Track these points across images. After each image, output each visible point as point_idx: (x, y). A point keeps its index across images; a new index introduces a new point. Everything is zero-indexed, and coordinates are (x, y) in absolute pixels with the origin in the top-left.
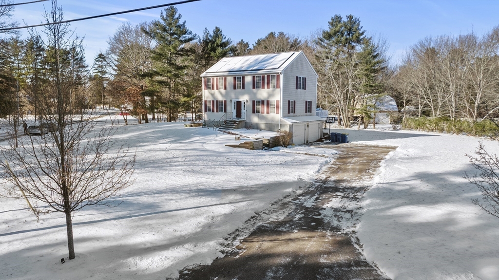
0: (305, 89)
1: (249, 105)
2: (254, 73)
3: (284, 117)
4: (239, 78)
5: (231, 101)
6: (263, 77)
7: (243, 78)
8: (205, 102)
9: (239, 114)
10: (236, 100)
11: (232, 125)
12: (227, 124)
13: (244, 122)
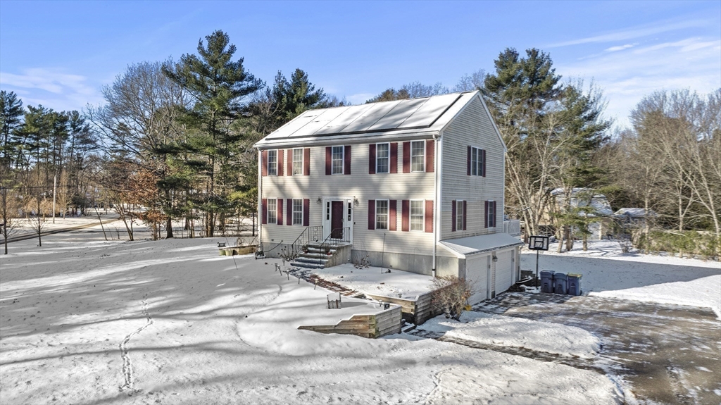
0: (484, 176)
1: (359, 211)
2: (373, 137)
3: (444, 239)
4: (338, 150)
5: (320, 200)
6: (394, 148)
7: (348, 149)
8: (264, 202)
9: (337, 231)
10: (332, 198)
11: (321, 258)
12: (308, 254)
13: (349, 250)
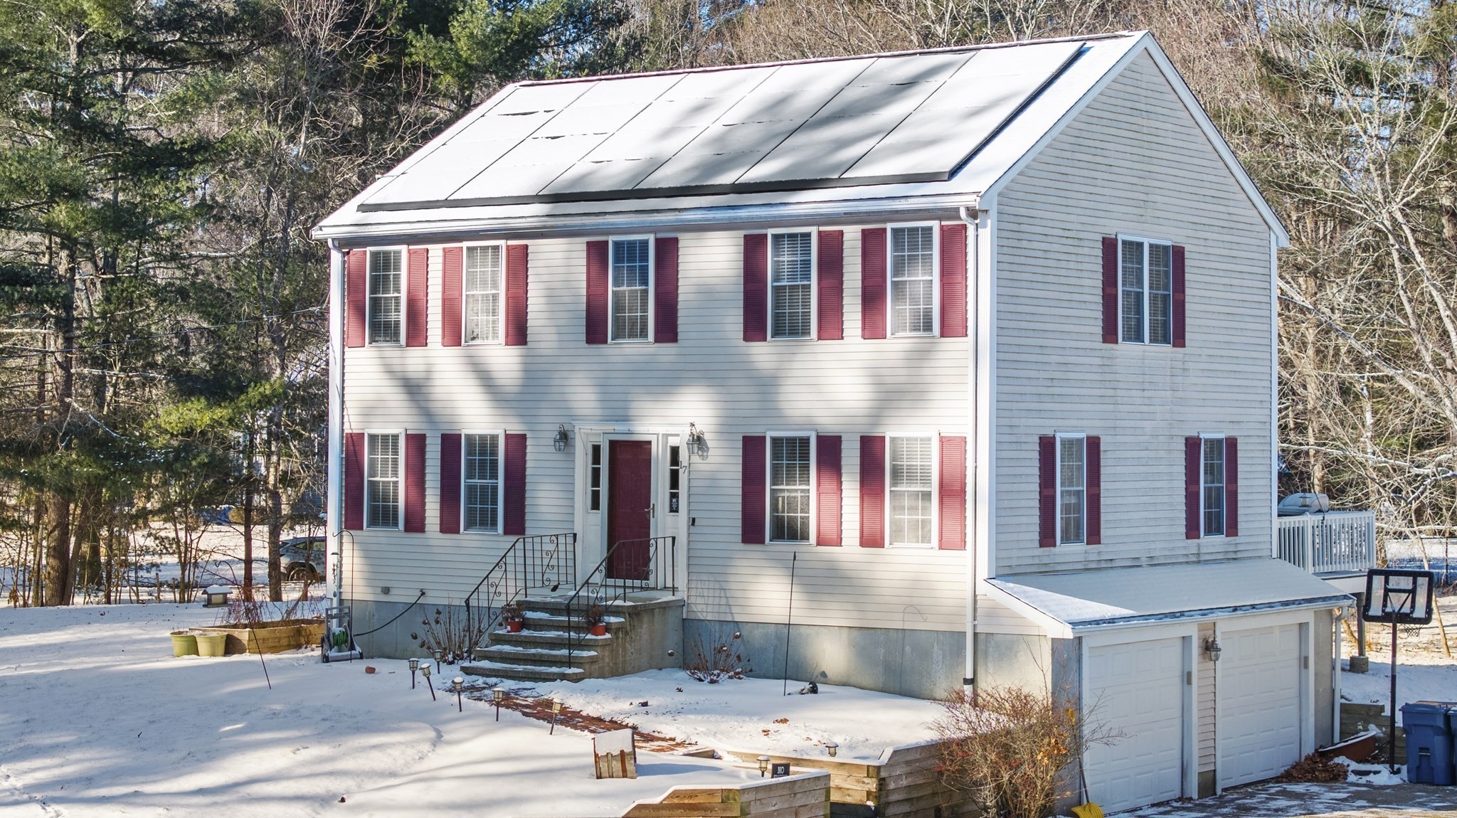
0: (1180, 341)
1: (713, 478)
2: (755, 208)
4: (631, 254)
5: (564, 438)
6: (831, 248)
7: (668, 249)
9: (628, 550)
10: (610, 427)
11: (570, 645)
12: (525, 633)
13: (672, 618)
